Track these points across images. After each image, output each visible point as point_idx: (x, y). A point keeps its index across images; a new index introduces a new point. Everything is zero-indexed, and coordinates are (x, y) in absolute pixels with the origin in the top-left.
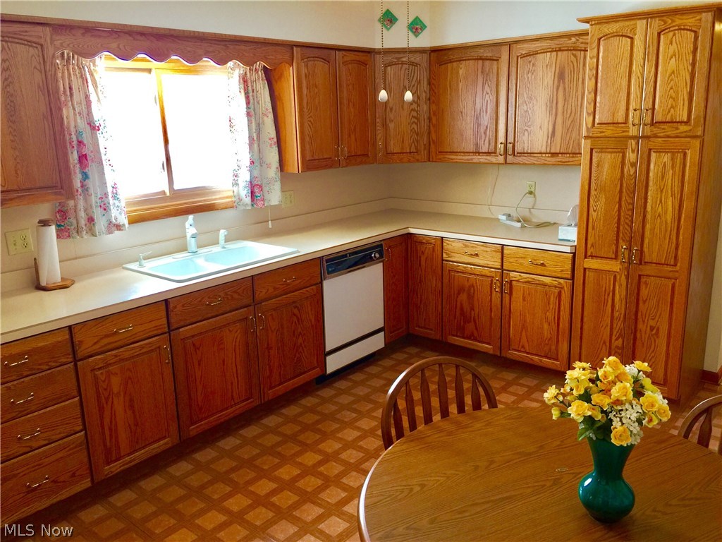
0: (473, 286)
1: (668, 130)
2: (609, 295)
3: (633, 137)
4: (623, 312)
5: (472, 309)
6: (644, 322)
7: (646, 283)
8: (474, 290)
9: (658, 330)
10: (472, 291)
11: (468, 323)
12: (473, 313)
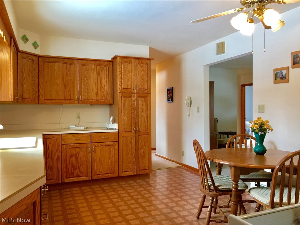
0: (78, 153)
1: (143, 91)
2: (130, 144)
3: (134, 93)
4: (135, 149)
5: (78, 163)
6: (141, 150)
7: (141, 138)
8: (78, 155)
9: (145, 152)
10: (77, 155)
11: (76, 170)
12: (78, 165)
